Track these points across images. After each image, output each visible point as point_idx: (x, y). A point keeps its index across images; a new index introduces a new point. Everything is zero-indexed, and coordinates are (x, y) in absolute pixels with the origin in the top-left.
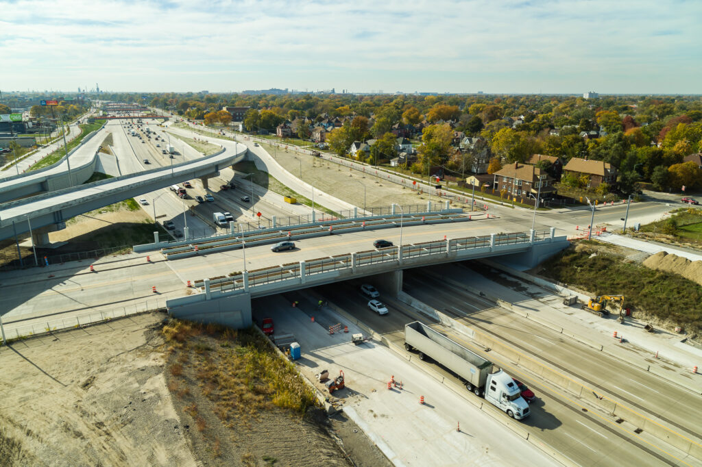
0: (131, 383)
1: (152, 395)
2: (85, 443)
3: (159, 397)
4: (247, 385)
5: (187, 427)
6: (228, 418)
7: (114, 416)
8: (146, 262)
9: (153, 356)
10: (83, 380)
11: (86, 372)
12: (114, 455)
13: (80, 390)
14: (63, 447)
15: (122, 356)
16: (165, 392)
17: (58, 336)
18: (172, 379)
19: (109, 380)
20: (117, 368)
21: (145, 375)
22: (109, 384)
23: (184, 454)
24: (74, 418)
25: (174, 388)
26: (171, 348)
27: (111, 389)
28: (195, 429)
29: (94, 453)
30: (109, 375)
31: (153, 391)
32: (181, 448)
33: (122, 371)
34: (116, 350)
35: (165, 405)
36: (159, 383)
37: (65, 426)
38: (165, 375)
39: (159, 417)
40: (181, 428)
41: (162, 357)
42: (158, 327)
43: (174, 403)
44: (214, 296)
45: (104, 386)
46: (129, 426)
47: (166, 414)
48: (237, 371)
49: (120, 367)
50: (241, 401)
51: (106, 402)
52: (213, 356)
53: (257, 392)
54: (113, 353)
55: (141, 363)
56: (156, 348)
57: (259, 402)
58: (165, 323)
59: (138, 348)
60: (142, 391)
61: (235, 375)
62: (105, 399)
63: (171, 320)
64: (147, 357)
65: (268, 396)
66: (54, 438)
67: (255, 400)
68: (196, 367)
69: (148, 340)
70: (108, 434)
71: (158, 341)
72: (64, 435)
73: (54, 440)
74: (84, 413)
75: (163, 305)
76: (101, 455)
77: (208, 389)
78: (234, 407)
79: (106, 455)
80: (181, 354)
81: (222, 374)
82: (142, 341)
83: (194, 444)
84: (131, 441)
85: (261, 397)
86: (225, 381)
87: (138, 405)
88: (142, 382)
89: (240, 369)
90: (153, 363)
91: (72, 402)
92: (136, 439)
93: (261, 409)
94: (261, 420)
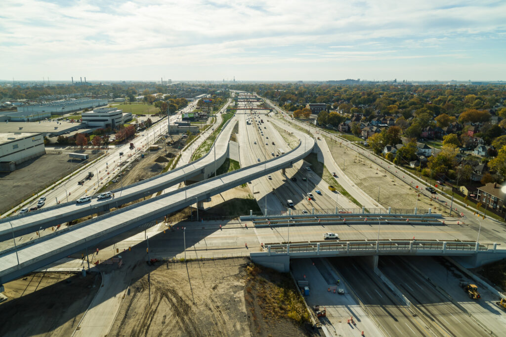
0: (231, 292)
1: (238, 299)
2: (212, 313)
3: (240, 301)
4: (278, 304)
5: (249, 317)
6: (266, 318)
7: (223, 305)
8: (244, 226)
9: (241, 280)
10: (213, 285)
11: (214, 282)
12: (221, 321)
13: (212, 290)
14: (205, 312)
15: (229, 278)
16: (243, 299)
17: (205, 262)
18: (247, 294)
19: (223, 288)
20: (226, 283)
21: (236, 289)
22: (223, 290)
23: (246, 328)
24: (209, 301)
25: (247, 298)
26: (249, 278)
27: (223, 293)
28: (252, 318)
29: (215, 318)
30: (223, 285)
31: (238, 297)
32: (245, 325)
33: (228, 285)
34: (227, 274)
35: (242, 305)
36: (241, 294)
37: (206, 304)
38: (245, 292)
39: (239, 310)
40: (247, 317)
41: (245, 282)
42: (245, 266)
43: (246, 305)
44: (272, 254)
45: (221, 290)
46: (228, 311)
47: (242, 309)
48: (275, 296)
49: (227, 283)
50: (274, 311)
51: (221, 298)
52: (267, 286)
53: (281, 308)
54: (225, 275)
55: (236, 283)
56: (242, 277)
57: (282, 313)
58: (248, 265)
59: (235, 275)
60: (235, 297)
61: (274, 298)
62: (220, 296)
63: (251, 264)
64: (238, 281)
65: (286, 311)
66: (202, 308)
67: (280, 313)
68: (257, 290)
69: (240, 272)
70: (220, 312)
71: (244, 273)
72: (205, 308)
73: (202, 309)
74: (213, 301)
75: (248, 255)
76: (217, 320)
77: (260, 303)
78: (270, 313)
79: (219, 320)
80: (252, 282)
81: (269, 296)
82: (237, 272)
83: (251, 325)
84: (228, 317)
85: (283, 311)
86: (269, 300)
87: (232, 303)
88: (235, 292)
89: (277, 295)
90: (241, 284)
91: (209, 294)
92: (230, 317)
93: (282, 317)
94: (280, 322)
